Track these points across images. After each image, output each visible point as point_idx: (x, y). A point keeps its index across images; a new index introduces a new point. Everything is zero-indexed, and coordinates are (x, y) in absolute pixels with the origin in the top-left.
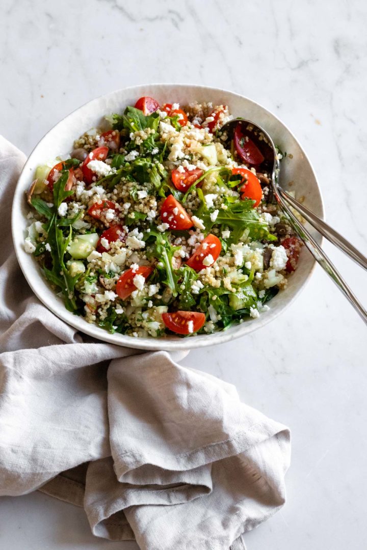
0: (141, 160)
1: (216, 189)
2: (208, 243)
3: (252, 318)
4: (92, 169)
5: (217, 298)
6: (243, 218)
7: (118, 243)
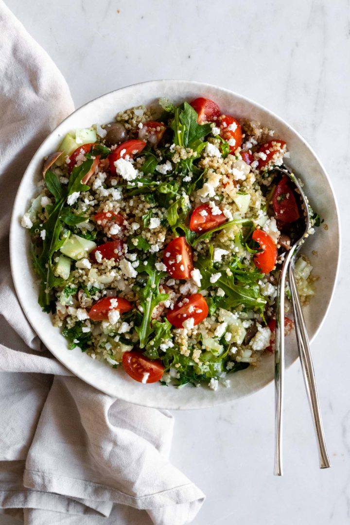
0: (168, 187)
1: (230, 245)
2: (196, 307)
3: (209, 388)
4: (117, 171)
5: (180, 367)
6: (242, 293)
7: (111, 263)
